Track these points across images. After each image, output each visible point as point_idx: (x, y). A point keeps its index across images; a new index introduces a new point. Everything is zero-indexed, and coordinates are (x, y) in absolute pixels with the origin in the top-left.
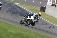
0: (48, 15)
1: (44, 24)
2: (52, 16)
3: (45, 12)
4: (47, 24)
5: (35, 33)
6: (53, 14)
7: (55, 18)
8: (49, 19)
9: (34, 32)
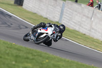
0: (28, 12)
1: (21, 28)
2: (35, 13)
3: (22, 5)
4: (26, 27)
5: (5, 44)
6: (38, 9)
7: (41, 16)
8: (31, 18)
9: (4, 42)
